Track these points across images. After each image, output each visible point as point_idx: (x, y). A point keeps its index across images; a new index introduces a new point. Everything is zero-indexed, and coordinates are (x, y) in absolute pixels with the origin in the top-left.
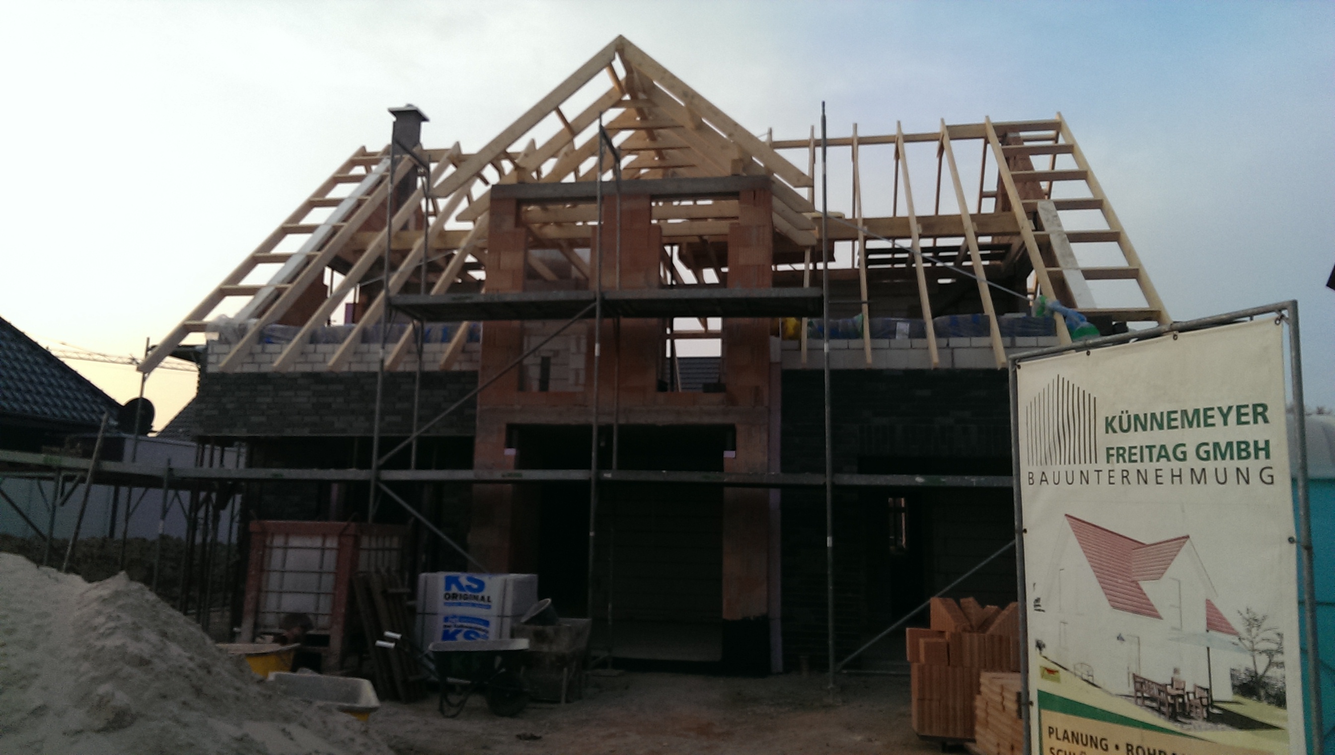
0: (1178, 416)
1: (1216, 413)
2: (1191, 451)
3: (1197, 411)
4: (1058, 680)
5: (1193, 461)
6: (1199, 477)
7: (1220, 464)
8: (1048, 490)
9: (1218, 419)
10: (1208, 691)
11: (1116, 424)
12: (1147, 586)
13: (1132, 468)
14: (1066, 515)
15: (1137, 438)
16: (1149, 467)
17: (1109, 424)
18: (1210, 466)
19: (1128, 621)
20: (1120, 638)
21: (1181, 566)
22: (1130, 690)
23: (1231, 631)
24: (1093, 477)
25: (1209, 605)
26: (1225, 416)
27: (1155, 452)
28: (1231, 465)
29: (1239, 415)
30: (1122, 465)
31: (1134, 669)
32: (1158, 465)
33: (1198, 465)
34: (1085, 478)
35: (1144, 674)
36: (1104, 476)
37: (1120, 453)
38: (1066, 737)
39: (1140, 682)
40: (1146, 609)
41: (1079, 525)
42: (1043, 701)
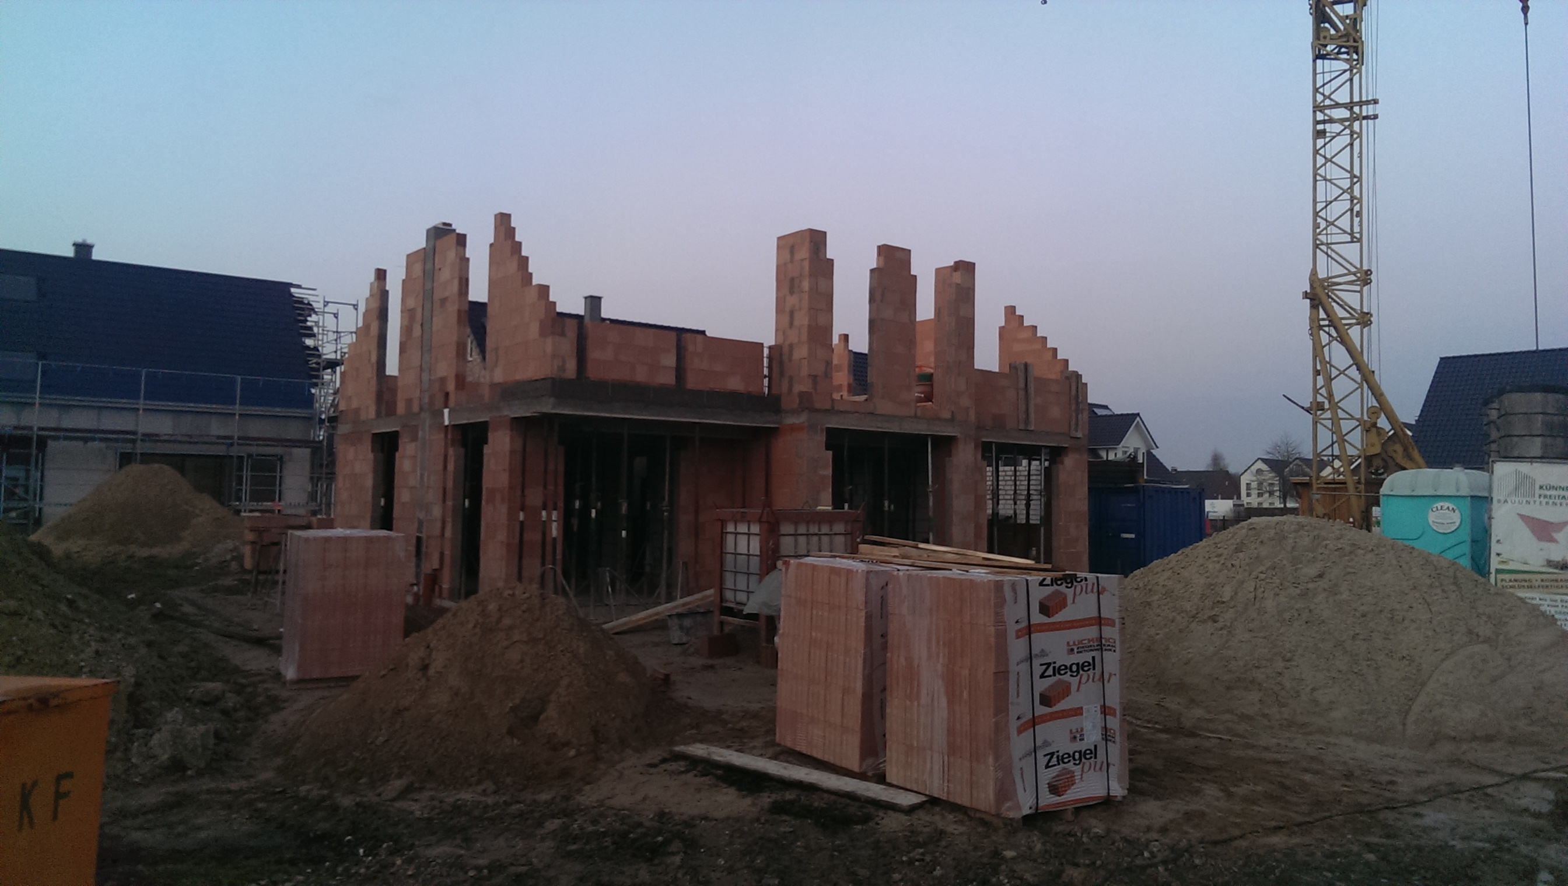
4: (1509, 565)
8: (1509, 505)
11: (1544, 488)
12: (1555, 535)
13: (1551, 502)
14: (1518, 514)
15: (1553, 493)
16: (1558, 502)
17: (1541, 487)
19: (1545, 545)
20: (1541, 550)
22: (1546, 563)
24: (1532, 502)
27: (1561, 497)
30: (1546, 500)
31: (1547, 557)
32: (1561, 501)
34: (1528, 502)
35: (1552, 559)
36: (1538, 503)
37: (1545, 496)
38: (1510, 581)
39: (1549, 561)
40: (1552, 540)
41: (1522, 517)
42: (1498, 571)
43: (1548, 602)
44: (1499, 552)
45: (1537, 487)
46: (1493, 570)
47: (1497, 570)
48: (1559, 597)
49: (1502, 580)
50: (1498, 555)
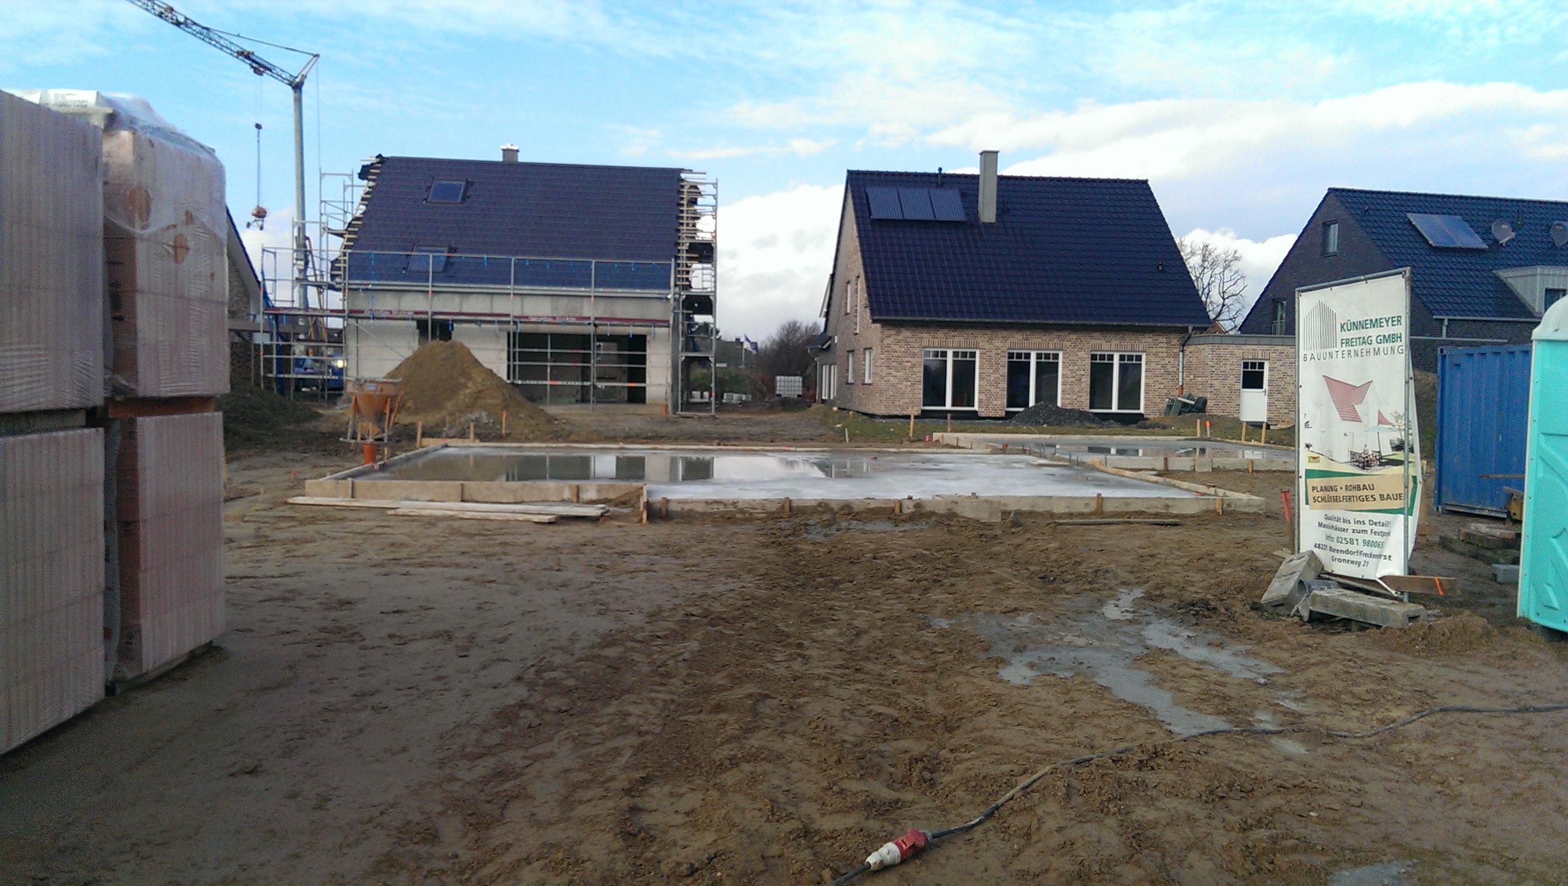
0: (1368, 322)
1: (1383, 320)
2: (1374, 339)
3: (1376, 320)
4: (1319, 461)
5: (1375, 345)
6: (1377, 352)
7: (1386, 345)
9: (1385, 324)
10: (1379, 452)
11: (1345, 327)
12: (1357, 408)
13: (1352, 349)
14: (1323, 376)
15: (1354, 334)
16: (1358, 348)
17: (1342, 327)
18: (1381, 346)
19: (1349, 425)
20: (1345, 435)
21: (1370, 395)
22: (1349, 459)
23: (1388, 423)
24: (1335, 355)
25: (1380, 413)
26: (1387, 321)
27: (1361, 341)
28: (1389, 345)
29: (1393, 321)
30: (1348, 348)
31: (1350, 449)
32: (1362, 347)
33: (1377, 347)
34: (1331, 355)
35: (1354, 451)
36: (1340, 354)
37: (1347, 342)
38: (1322, 490)
39: (1353, 454)
40: (1356, 419)
41: (1328, 381)
42: (1310, 474)
43: (1352, 526)
44: (1308, 442)
45: (1339, 327)
46: (1302, 473)
47: (1307, 471)
48: (1367, 516)
49: (1314, 488)
50: (1308, 446)
